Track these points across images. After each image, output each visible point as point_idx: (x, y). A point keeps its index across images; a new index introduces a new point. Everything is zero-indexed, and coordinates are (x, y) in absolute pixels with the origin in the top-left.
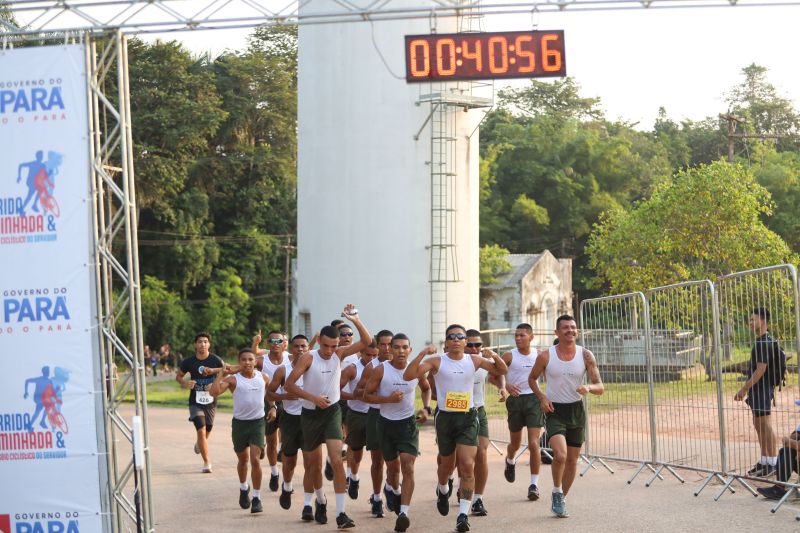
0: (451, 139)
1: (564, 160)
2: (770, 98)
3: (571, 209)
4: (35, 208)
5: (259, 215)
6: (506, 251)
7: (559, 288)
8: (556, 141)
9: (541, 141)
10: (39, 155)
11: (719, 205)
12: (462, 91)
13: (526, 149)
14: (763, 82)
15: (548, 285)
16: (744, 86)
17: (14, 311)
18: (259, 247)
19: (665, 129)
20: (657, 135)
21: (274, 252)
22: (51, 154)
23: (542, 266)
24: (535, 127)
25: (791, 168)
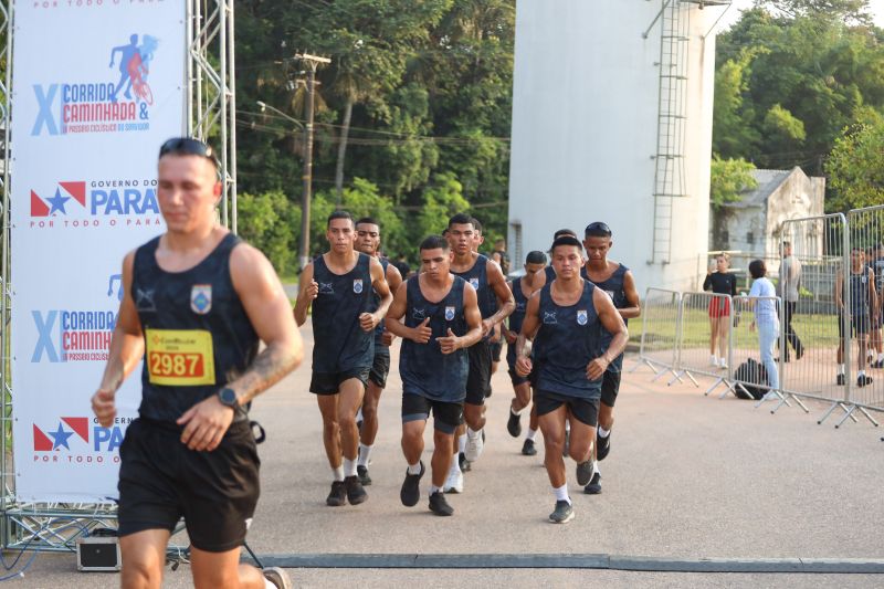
0: (684, 39)
1: (825, 67)
3: (830, 122)
4: (127, 95)
5: (484, 115)
6: (752, 165)
7: (809, 208)
8: (817, 46)
9: (800, 46)
10: (134, 38)
13: (784, 54)
15: (797, 205)
17: (101, 203)
18: (482, 150)
21: (499, 156)
22: (146, 38)
23: (791, 184)
24: (794, 30)
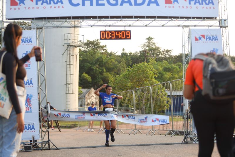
0: (72, 55)
1: (96, 63)
2: (154, 47)
3: (98, 77)
6: (81, 87)
7: (95, 98)
8: (94, 57)
9: (90, 57)
10: (27, 52)
11: (144, 74)
12: (75, 42)
13: (85, 59)
14: (152, 42)
15: (92, 97)
16: (147, 43)
19: (124, 55)
20: (122, 56)
22: (29, 52)
23: (91, 92)
24: (88, 53)
25: (160, 66)
